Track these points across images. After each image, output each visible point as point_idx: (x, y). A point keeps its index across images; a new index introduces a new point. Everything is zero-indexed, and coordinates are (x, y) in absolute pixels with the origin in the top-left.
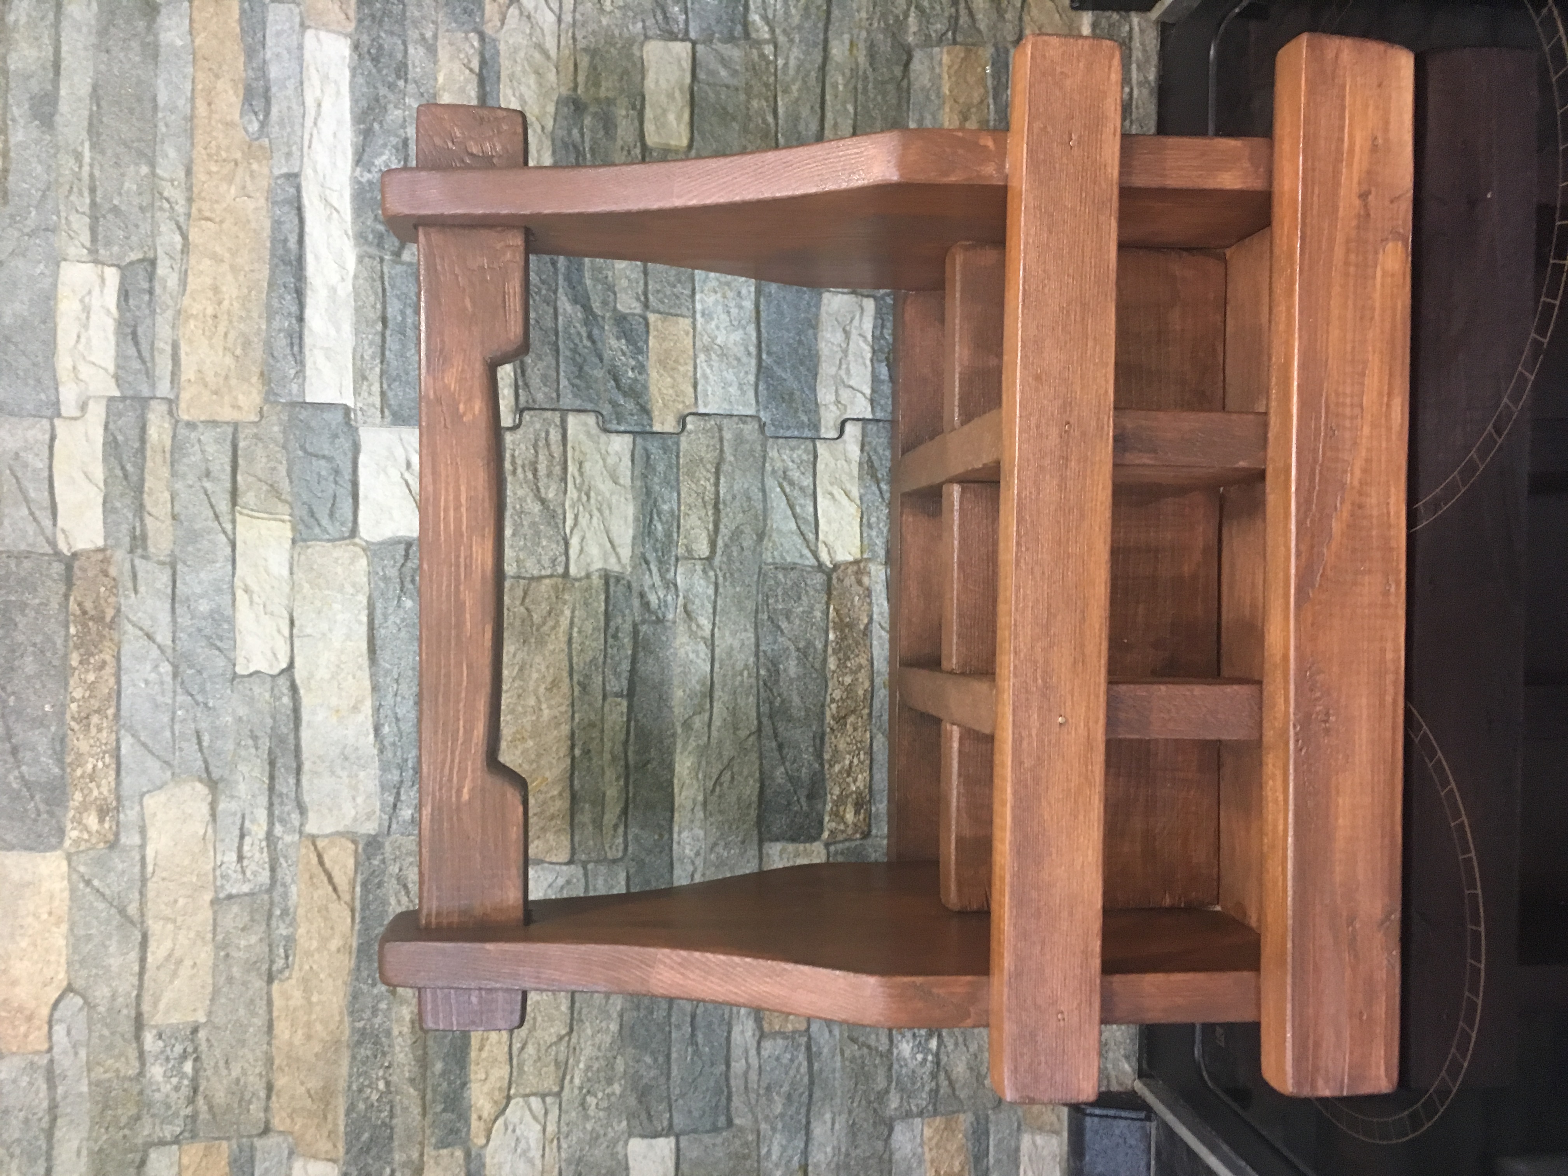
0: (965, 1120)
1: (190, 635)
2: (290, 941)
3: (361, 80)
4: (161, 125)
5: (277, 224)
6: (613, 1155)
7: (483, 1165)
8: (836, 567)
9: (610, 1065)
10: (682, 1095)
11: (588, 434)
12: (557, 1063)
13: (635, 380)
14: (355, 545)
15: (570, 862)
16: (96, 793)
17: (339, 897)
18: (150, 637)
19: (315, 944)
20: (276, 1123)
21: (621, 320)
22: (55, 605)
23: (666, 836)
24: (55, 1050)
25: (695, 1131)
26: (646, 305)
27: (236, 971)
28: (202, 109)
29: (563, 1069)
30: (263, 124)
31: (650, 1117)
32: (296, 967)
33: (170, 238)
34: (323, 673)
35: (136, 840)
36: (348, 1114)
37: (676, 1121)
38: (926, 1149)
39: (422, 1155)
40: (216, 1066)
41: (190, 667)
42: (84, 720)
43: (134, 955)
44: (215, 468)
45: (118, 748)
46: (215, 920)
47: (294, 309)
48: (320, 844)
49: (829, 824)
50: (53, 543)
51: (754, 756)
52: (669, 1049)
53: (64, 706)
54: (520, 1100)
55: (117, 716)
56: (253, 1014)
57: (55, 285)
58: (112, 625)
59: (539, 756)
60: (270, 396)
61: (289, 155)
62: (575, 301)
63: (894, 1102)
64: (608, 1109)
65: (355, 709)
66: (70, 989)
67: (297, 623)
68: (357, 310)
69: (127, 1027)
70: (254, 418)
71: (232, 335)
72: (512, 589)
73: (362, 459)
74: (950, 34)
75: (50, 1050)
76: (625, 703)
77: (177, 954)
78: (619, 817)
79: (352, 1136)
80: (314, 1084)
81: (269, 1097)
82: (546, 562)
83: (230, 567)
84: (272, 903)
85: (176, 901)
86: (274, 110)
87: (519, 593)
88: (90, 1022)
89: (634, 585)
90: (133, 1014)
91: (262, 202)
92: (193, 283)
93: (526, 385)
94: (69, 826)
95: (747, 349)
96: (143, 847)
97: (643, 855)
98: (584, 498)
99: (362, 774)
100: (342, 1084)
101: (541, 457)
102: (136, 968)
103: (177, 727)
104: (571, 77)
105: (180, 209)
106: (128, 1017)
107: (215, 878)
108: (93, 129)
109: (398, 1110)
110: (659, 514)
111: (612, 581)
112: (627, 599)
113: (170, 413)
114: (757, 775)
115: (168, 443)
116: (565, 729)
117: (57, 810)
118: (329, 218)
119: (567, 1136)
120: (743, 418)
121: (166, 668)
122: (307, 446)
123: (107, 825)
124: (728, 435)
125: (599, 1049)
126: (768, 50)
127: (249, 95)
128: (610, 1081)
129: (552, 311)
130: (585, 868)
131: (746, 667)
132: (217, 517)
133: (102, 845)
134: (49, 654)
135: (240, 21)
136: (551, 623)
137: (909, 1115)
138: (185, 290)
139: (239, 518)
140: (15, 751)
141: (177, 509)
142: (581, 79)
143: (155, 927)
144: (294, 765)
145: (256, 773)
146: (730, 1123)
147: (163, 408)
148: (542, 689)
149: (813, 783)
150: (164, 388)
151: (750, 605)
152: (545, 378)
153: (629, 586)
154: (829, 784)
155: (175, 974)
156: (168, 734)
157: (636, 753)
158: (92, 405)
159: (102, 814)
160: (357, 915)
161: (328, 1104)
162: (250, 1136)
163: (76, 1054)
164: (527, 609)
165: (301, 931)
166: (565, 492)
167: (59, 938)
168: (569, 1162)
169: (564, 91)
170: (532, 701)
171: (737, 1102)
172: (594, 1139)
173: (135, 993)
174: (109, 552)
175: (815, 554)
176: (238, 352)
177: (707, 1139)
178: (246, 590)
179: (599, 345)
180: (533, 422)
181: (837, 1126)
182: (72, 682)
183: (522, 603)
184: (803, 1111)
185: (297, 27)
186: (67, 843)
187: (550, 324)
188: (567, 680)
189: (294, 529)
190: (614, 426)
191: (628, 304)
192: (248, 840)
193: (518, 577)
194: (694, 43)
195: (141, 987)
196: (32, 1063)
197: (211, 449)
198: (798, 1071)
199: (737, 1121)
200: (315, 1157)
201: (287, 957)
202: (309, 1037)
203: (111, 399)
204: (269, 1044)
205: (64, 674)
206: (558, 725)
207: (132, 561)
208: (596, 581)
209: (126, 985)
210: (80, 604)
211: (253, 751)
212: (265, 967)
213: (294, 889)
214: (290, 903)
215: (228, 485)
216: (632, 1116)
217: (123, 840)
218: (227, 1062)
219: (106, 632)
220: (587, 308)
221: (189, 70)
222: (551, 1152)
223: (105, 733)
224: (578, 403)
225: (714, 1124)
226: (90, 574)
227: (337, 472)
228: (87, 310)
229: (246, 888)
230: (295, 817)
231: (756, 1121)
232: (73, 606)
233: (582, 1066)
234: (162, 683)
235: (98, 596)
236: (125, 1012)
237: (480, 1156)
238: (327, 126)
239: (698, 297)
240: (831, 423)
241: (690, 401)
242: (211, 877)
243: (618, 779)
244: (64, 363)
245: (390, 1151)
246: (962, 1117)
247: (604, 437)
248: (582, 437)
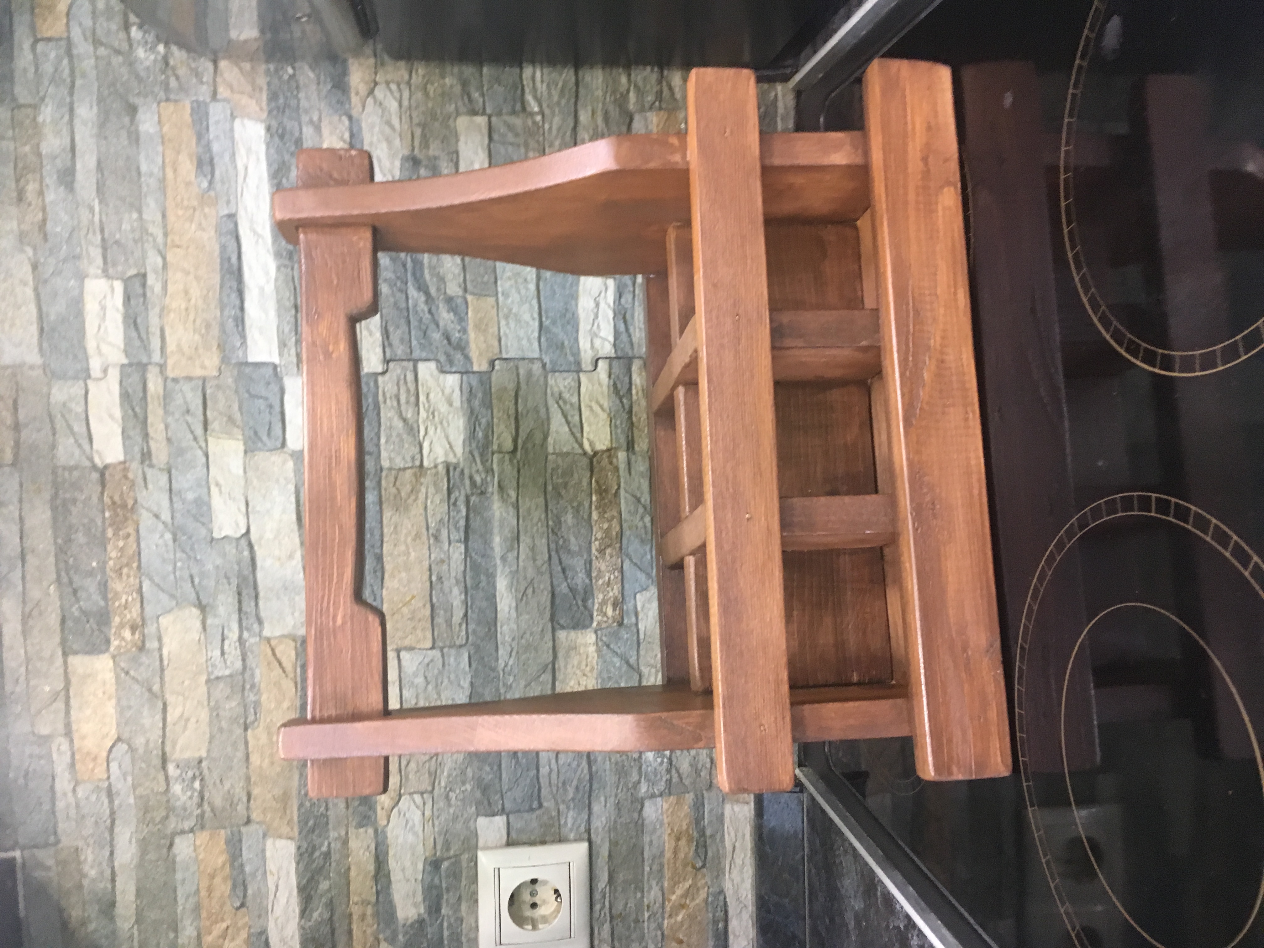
0: (689, 798)
1: (182, 515)
2: (257, 704)
3: (272, 151)
4: (144, 185)
5: (223, 248)
6: (468, 828)
7: (387, 838)
8: (595, 453)
9: (463, 772)
10: (510, 789)
11: (432, 375)
12: (429, 773)
13: (460, 339)
14: (285, 453)
15: (433, 648)
16: (128, 616)
17: (287, 676)
18: (157, 516)
19: (273, 706)
20: (254, 816)
21: (449, 300)
22: (95, 499)
23: (493, 629)
24: (112, 777)
25: (519, 811)
26: (465, 290)
27: (224, 724)
28: (170, 174)
29: (434, 776)
30: (211, 183)
31: (489, 804)
32: (262, 720)
33: (154, 260)
34: (269, 535)
35: (156, 645)
36: (299, 809)
37: (506, 806)
38: (665, 816)
39: (347, 833)
40: (214, 783)
41: (184, 534)
42: (119, 572)
43: (159, 717)
44: (192, 408)
45: (141, 587)
46: (209, 693)
47: (238, 302)
48: (273, 643)
49: (597, 618)
50: (91, 459)
51: (547, 577)
52: (500, 761)
53: (105, 563)
54: (408, 797)
55: (139, 567)
56: (236, 750)
57: (82, 293)
58: (133, 509)
59: (409, 582)
60: (225, 360)
61: (228, 202)
62: (419, 289)
63: (644, 788)
64: (463, 800)
65: (291, 557)
66: (119, 739)
67: (250, 504)
68: (279, 301)
69: (157, 762)
70: (215, 373)
71: (198, 322)
72: (387, 476)
73: (286, 397)
74: (657, 103)
75: (109, 778)
76: (463, 547)
77: (186, 715)
78: (462, 619)
79: (303, 821)
80: (278, 792)
81: (249, 800)
82: (408, 459)
83: (205, 470)
84: (244, 681)
85: (183, 682)
86: (217, 173)
87: (392, 479)
88: (133, 760)
89: (467, 472)
90: (160, 753)
91: (212, 233)
92: (171, 288)
93: (390, 345)
94: (112, 638)
95: (532, 316)
96: (160, 649)
97: (479, 642)
98: (431, 417)
99: (297, 598)
100: (294, 792)
101: (402, 391)
102: (161, 725)
103: (178, 574)
104: (410, 143)
105: (160, 239)
106: (157, 755)
107: (207, 667)
108: (100, 189)
109: (330, 805)
110: (480, 425)
111: (451, 469)
112: (462, 479)
113: (161, 372)
114: (550, 588)
115: (161, 392)
116: (426, 564)
117: (104, 629)
118: (257, 242)
119: (438, 817)
120: (532, 360)
121: (168, 536)
122: (251, 390)
123: (137, 636)
124: (522, 371)
125: (456, 763)
126: (539, 118)
127: (200, 164)
128: (464, 783)
129: (404, 296)
130: (442, 651)
131: (540, 520)
132: (195, 439)
133: (134, 649)
134: (93, 530)
135: (191, 115)
136: (413, 497)
137: (653, 796)
138: (166, 294)
139: (210, 439)
140: (75, 592)
141: (169, 434)
142: (417, 143)
143: (170, 699)
144: (254, 594)
145: (230, 600)
146: (540, 806)
147: (156, 370)
148: (409, 539)
149: (586, 592)
150: (156, 357)
151: (541, 481)
152: (402, 340)
153: (462, 472)
154: (596, 592)
155: (185, 728)
156: (172, 577)
157: (472, 578)
158: (110, 371)
159: (133, 629)
160: (299, 686)
161: (286, 804)
162: (238, 826)
163: (125, 780)
164: (398, 489)
165: (264, 698)
166: (418, 414)
167: (110, 708)
168: (440, 833)
169: (406, 152)
170: (403, 548)
171: (544, 792)
172: (455, 818)
173: (160, 741)
174: (127, 464)
175: (581, 445)
176: (203, 331)
177: (526, 815)
178: (217, 485)
179: (436, 317)
180: (396, 369)
181: (608, 805)
182: (109, 548)
183: (394, 485)
184: (586, 796)
185: (229, 117)
186: (112, 649)
187: (403, 305)
188: (426, 533)
189: (245, 444)
190: (447, 368)
191: (453, 289)
192: (227, 642)
193: (390, 469)
194: (490, 117)
195: (164, 736)
196: (98, 786)
197: (189, 395)
198: (582, 771)
199: (545, 804)
200: (280, 837)
201: (256, 714)
202: (272, 763)
203: (123, 366)
204: (247, 768)
205: (103, 543)
206: (421, 562)
207: (143, 469)
208: (441, 469)
209: (155, 735)
210: (111, 498)
211: (227, 586)
212: (242, 721)
213: (257, 672)
214: (256, 680)
215: (201, 418)
216: (478, 804)
217: (148, 645)
218: (221, 780)
219: (129, 515)
220: (427, 294)
221: (160, 148)
222: (428, 827)
223: (132, 579)
224: (424, 355)
225: (531, 806)
226: (117, 477)
227: (271, 406)
228: (103, 308)
229: (227, 672)
230: (256, 626)
231: (557, 804)
232: (106, 499)
233: (445, 774)
234: (166, 545)
235: (122, 493)
236: (155, 752)
237: (384, 832)
238: (252, 181)
239: (499, 283)
240: (589, 361)
241: (497, 350)
242: (205, 666)
243: (461, 594)
244: (91, 344)
245: (328, 830)
246: (687, 795)
247: (442, 376)
248: (428, 377)
